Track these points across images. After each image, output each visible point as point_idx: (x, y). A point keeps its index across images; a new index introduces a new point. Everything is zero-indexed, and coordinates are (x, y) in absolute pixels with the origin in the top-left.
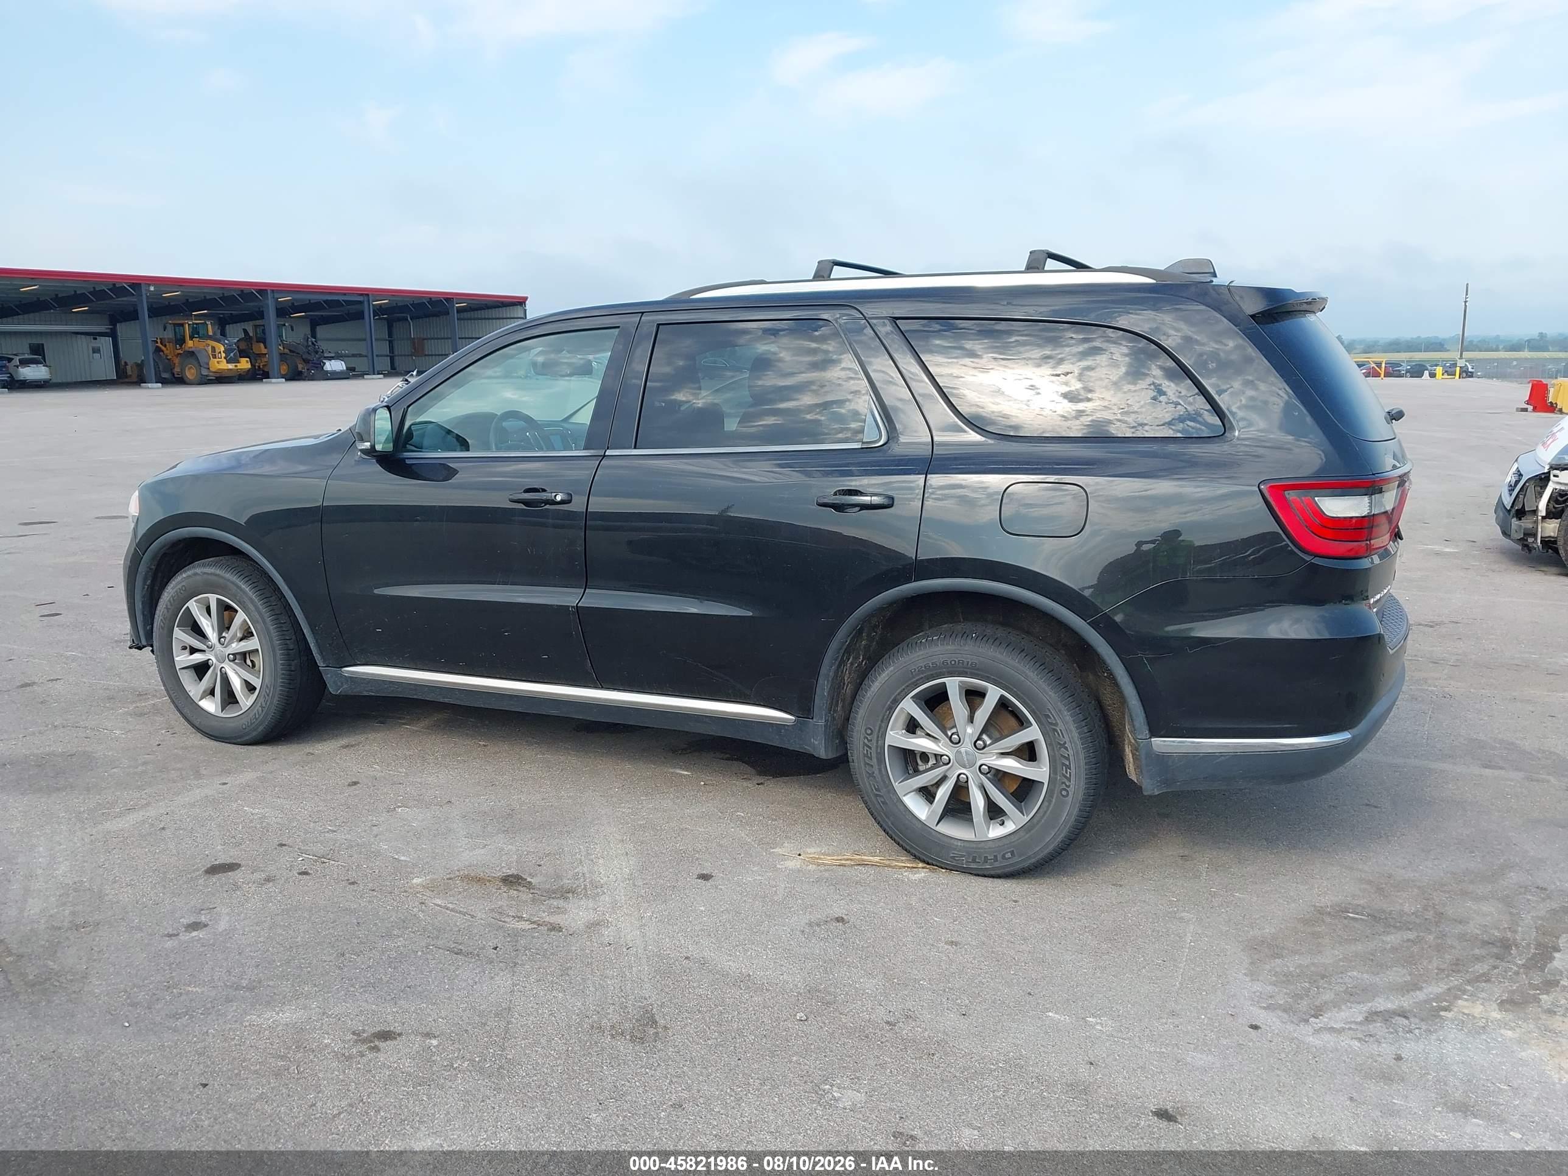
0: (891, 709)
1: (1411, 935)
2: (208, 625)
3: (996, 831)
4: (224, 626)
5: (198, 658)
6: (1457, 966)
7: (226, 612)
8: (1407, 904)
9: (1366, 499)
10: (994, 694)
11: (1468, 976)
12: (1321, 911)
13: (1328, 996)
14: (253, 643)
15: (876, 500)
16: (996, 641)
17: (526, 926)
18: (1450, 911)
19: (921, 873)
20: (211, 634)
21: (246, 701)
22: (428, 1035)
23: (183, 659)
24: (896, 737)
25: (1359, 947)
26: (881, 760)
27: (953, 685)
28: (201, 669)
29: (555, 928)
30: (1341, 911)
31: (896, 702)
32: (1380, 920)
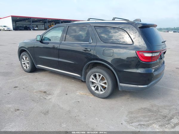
0: (90, 76)
1: (152, 113)
2: (25, 59)
3: (101, 93)
4: (26, 59)
5: (24, 63)
6: (156, 119)
7: (26, 57)
8: (155, 109)
9: (151, 54)
10: (102, 76)
11: (157, 121)
12: (142, 108)
13: (135, 121)
14: (28, 62)
15: (89, 50)
16: (102, 69)
17: (42, 98)
18: (161, 111)
19: (93, 97)
20: (25, 60)
21: (28, 68)
22: (23, 110)
23: (23, 63)
24: (91, 80)
25: (144, 114)
26: (89, 82)
27: (97, 74)
28: (24, 64)
29: (45, 99)
30: (145, 109)
31: (91, 75)
32: (149, 110)
